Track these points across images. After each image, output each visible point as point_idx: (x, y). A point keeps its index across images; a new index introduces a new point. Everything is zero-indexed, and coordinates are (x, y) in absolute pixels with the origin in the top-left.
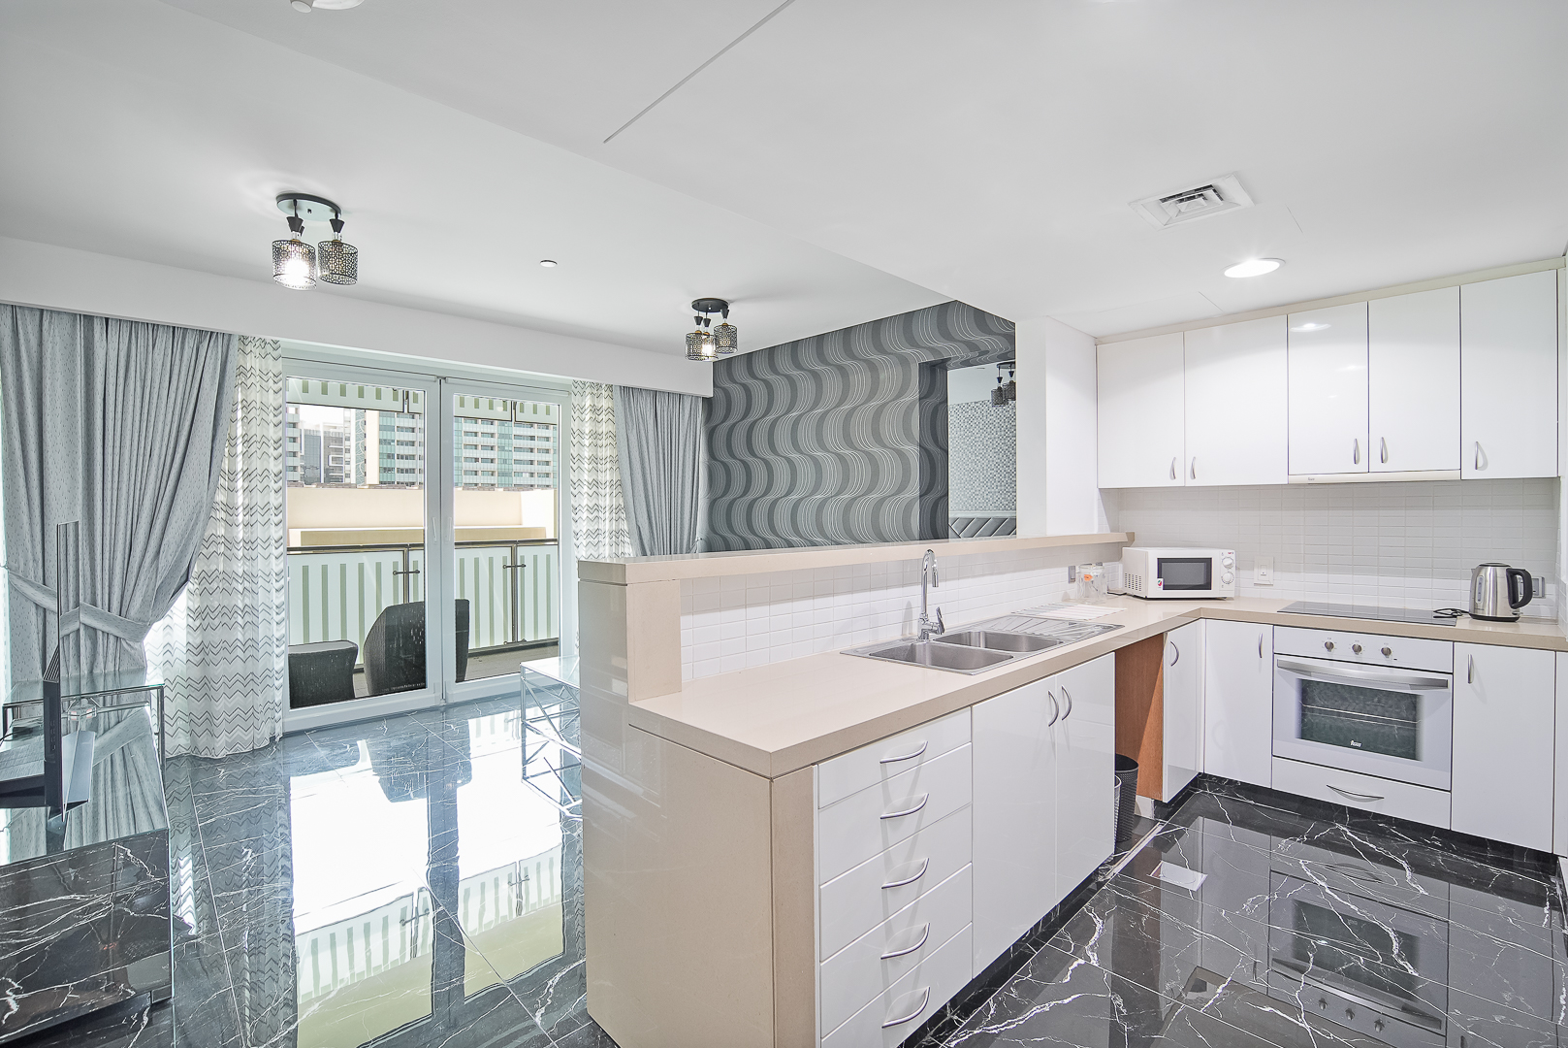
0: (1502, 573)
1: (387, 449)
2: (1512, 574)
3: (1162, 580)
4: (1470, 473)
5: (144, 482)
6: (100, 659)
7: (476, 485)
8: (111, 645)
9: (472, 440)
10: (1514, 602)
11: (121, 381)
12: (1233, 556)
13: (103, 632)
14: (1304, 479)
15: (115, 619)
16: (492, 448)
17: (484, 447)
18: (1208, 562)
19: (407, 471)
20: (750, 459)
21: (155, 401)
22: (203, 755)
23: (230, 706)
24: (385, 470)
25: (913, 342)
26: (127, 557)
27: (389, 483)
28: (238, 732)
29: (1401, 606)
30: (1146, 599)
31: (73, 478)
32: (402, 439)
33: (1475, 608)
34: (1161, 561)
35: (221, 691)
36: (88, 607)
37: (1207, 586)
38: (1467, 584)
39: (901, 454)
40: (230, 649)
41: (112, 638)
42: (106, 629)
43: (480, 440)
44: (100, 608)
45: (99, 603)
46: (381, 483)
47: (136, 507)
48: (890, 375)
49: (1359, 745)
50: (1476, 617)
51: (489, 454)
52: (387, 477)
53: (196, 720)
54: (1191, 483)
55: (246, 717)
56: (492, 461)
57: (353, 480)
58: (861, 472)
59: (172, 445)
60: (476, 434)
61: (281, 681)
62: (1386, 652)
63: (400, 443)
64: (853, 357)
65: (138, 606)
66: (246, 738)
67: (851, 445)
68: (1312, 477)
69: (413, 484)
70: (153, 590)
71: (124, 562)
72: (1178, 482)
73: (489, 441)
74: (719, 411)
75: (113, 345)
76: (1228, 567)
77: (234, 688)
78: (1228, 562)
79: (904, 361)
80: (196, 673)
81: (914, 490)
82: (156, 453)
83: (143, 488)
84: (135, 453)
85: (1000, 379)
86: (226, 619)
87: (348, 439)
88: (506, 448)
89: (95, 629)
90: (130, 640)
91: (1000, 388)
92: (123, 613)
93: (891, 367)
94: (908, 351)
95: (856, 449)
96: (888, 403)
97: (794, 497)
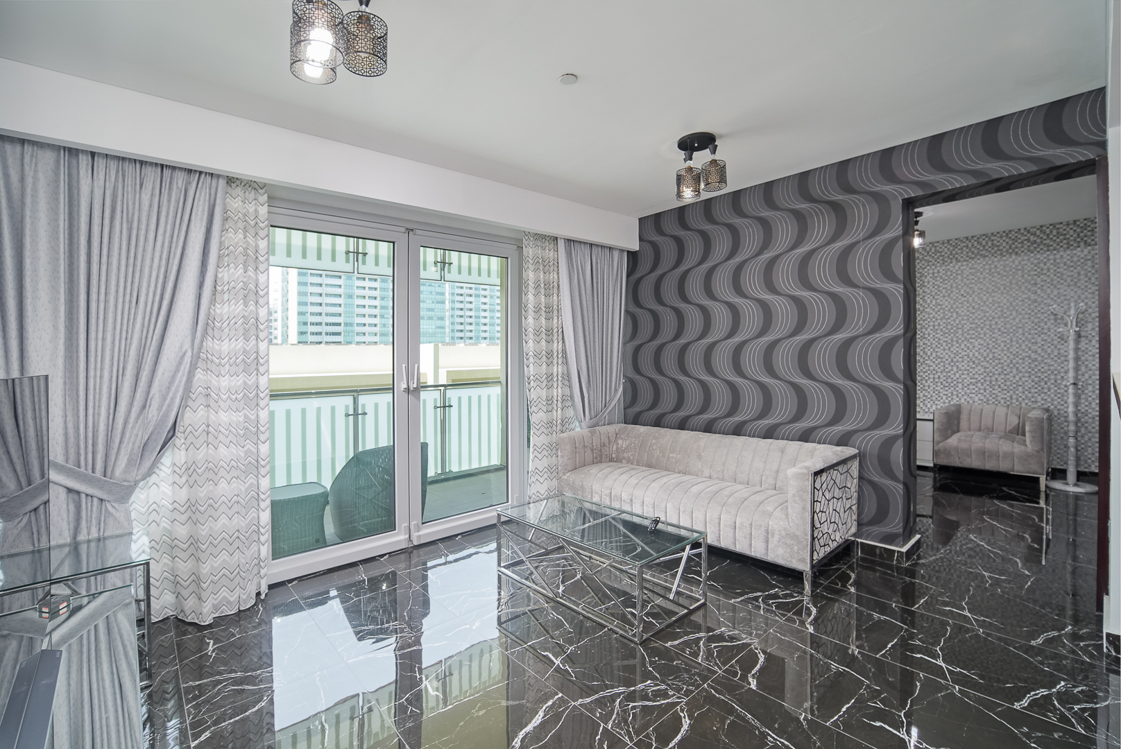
1: (303, 319)
5: (130, 331)
6: (84, 524)
7: (364, 343)
8: (95, 508)
9: (361, 311)
11: (107, 221)
13: (87, 495)
15: (99, 480)
16: (375, 316)
17: (370, 316)
19: (316, 334)
20: (682, 306)
21: (141, 244)
22: (189, 620)
23: (216, 565)
24: (302, 333)
25: (892, 178)
26: (112, 411)
27: (304, 342)
28: (225, 594)
31: (55, 327)
32: (313, 311)
35: (208, 552)
36: (70, 469)
39: (878, 294)
40: (216, 506)
41: (95, 500)
42: (90, 491)
43: (367, 311)
44: (83, 469)
45: (83, 463)
46: (299, 342)
47: (122, 358)
51: (373, 321)
52: (303, 338)
53: (182, 582)
55: (232, 577)
56: (375, 325)
57: (279, 341)
58: (822, 312)
59: (159, 292)
60: (364, 306)
61: (266, 536)
63: (312, 314)
65: (124, 465)
66: (232, 599)
67: (809, 287)
69: (321, 343)
70: (139, 447)
71: (108, 418)
73: (374, 311)
74: (645, 265)
75: (100, 181)
77: (220, 547)
79: (880, 198)
80: (182, 532)
81: (895, 328)
82: (142, 299)
83: (129, 338)
84: (120, 300)
86: (211, 475)
87: (276, 312)
88: (385, 316)
89: (78, 493)
90: (116, 501)
92: (109, 473)
93: (864, 206)
94: (888, 188)
95: (815, 290)
96: (859, 242)
97: (737, 339)
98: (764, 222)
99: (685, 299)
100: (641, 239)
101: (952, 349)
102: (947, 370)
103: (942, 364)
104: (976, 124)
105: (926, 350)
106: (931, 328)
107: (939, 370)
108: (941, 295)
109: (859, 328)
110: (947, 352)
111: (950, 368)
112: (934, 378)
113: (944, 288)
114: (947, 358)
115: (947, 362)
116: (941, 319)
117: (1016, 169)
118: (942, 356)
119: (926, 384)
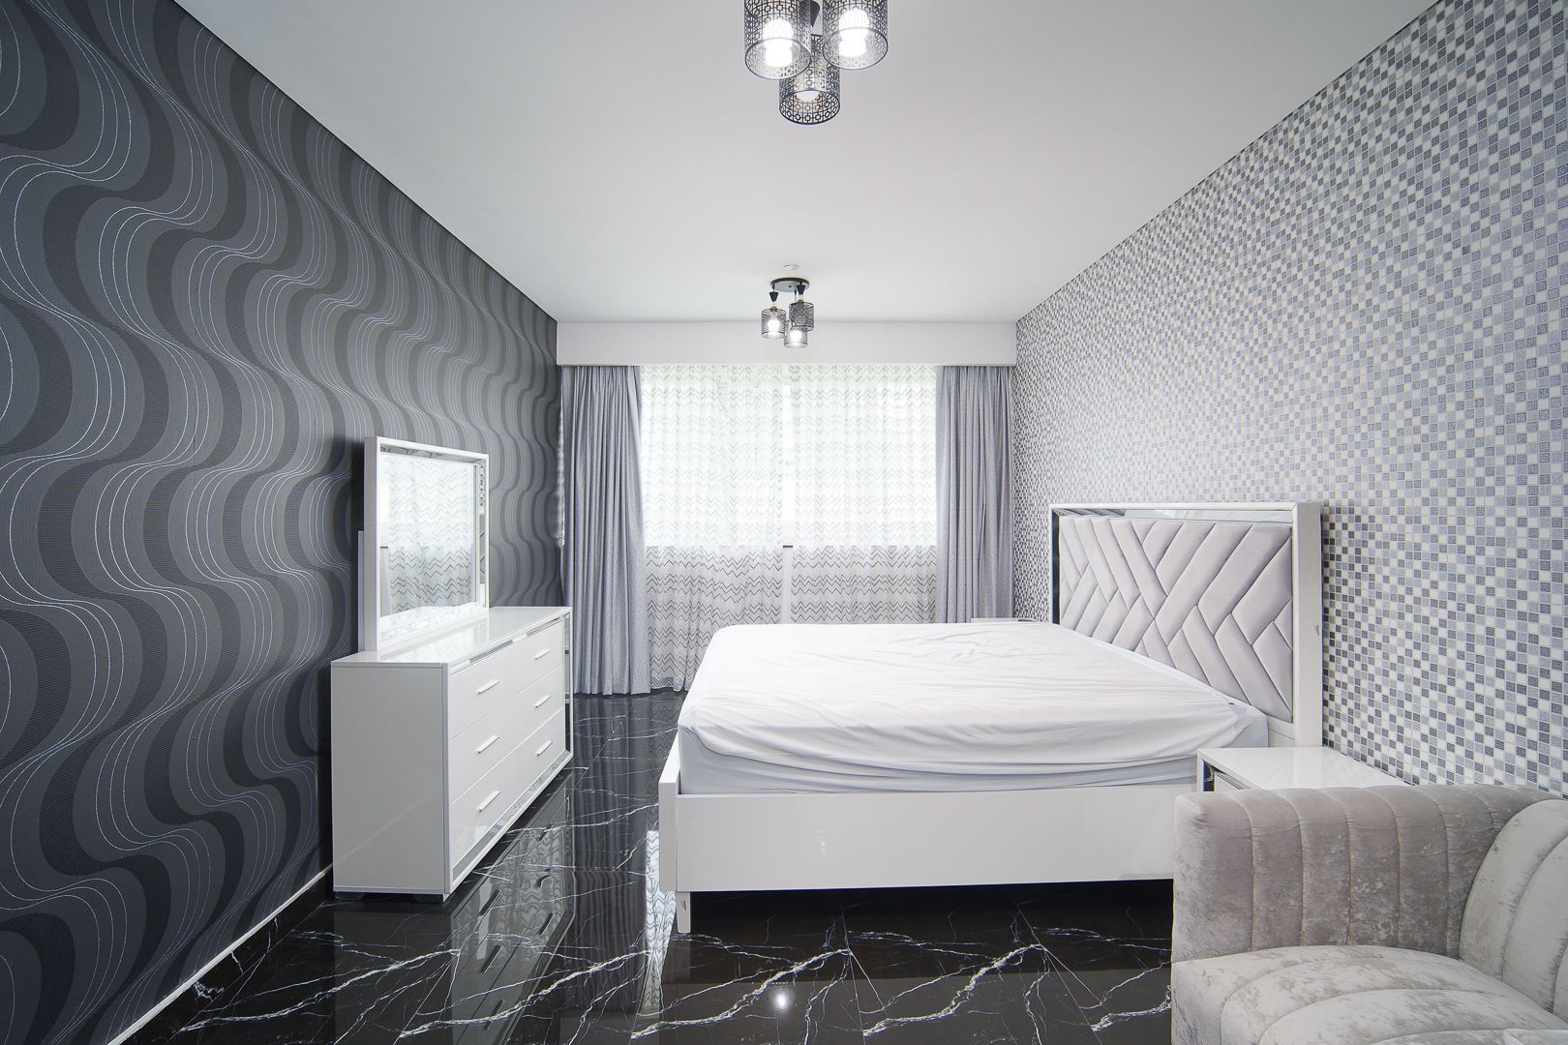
101: (1544, 501)
102: (1522, 606)
103: (1501, 572)
105: (1442, 502)
106: (1460, 396)
107: (1490, 602)
108: (1496, 229)
110: (1522, 511)
111: (1534, 596)
112: (1470, 637)
113: (1504, 195)
114: (1522, 544)
115: (1522, 564)
116: (1498, 350)
118: (1500, 532)
119: (1442, 661)
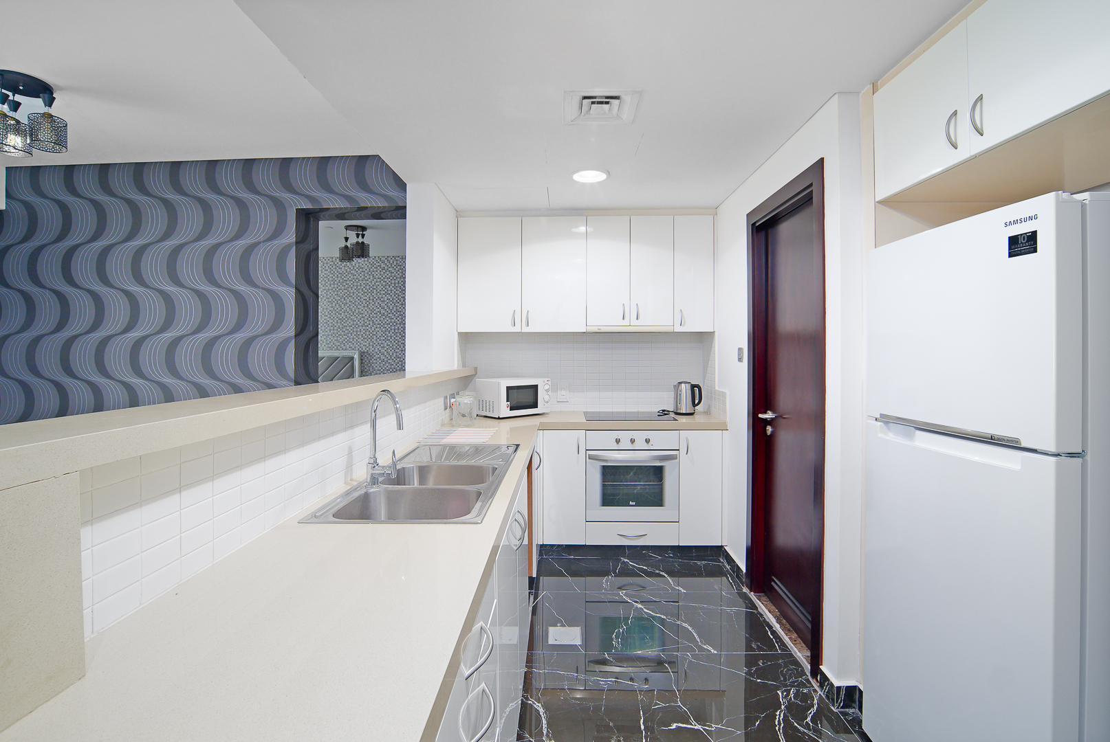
0: (688, 386)
2: (693, 387)
3: (509, 403)
4: (678, 329)
10: (694, 405)
12: (549, 382)
14: (595, 329)
18: (535, 387)
25: (289, 188)
29: (636, 410)
30: (499, 418)
33: (677, 409)
34: (509, 389)
37: (535, 405)
38: (672, 394)
39: (274, 295)
48: (263, 218)
49: (634, 503)
50: (677, 414)
54: (525, 330)
58: (225, 310)
62: (647, 441)
64: (218, 191)
67: (213, 282)
68: (600, 327)
72: (517, 329)
76: (547, 391)
78: (547, 387)
79: (278, 204)
81: (289, 328)
85: (347, 239)
91: (346, 247)
93: (265, 208)
94: (285, 196)
95: (219, 286)
96: (259, 243)
97: (135, 334)
98: (167, 204)
99: (71, 281)
100: (9, 195)
104: (352, 156)
109: (258, 328)
117: (376, 202)
